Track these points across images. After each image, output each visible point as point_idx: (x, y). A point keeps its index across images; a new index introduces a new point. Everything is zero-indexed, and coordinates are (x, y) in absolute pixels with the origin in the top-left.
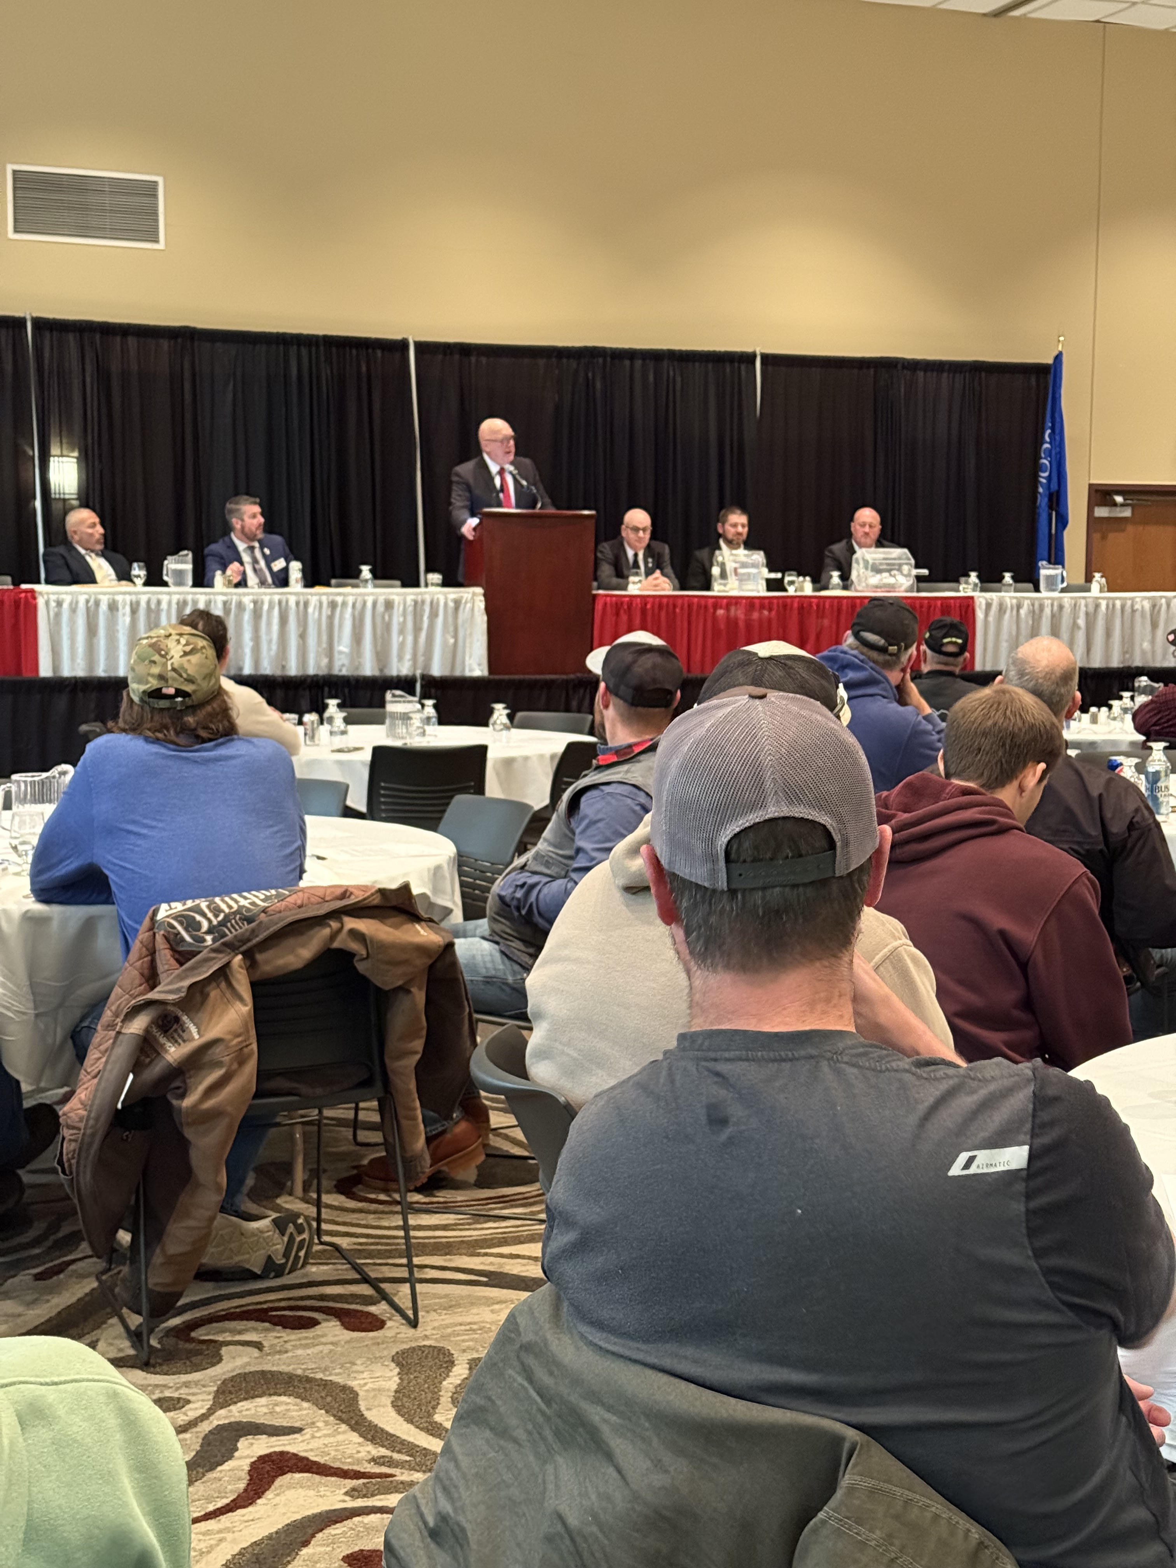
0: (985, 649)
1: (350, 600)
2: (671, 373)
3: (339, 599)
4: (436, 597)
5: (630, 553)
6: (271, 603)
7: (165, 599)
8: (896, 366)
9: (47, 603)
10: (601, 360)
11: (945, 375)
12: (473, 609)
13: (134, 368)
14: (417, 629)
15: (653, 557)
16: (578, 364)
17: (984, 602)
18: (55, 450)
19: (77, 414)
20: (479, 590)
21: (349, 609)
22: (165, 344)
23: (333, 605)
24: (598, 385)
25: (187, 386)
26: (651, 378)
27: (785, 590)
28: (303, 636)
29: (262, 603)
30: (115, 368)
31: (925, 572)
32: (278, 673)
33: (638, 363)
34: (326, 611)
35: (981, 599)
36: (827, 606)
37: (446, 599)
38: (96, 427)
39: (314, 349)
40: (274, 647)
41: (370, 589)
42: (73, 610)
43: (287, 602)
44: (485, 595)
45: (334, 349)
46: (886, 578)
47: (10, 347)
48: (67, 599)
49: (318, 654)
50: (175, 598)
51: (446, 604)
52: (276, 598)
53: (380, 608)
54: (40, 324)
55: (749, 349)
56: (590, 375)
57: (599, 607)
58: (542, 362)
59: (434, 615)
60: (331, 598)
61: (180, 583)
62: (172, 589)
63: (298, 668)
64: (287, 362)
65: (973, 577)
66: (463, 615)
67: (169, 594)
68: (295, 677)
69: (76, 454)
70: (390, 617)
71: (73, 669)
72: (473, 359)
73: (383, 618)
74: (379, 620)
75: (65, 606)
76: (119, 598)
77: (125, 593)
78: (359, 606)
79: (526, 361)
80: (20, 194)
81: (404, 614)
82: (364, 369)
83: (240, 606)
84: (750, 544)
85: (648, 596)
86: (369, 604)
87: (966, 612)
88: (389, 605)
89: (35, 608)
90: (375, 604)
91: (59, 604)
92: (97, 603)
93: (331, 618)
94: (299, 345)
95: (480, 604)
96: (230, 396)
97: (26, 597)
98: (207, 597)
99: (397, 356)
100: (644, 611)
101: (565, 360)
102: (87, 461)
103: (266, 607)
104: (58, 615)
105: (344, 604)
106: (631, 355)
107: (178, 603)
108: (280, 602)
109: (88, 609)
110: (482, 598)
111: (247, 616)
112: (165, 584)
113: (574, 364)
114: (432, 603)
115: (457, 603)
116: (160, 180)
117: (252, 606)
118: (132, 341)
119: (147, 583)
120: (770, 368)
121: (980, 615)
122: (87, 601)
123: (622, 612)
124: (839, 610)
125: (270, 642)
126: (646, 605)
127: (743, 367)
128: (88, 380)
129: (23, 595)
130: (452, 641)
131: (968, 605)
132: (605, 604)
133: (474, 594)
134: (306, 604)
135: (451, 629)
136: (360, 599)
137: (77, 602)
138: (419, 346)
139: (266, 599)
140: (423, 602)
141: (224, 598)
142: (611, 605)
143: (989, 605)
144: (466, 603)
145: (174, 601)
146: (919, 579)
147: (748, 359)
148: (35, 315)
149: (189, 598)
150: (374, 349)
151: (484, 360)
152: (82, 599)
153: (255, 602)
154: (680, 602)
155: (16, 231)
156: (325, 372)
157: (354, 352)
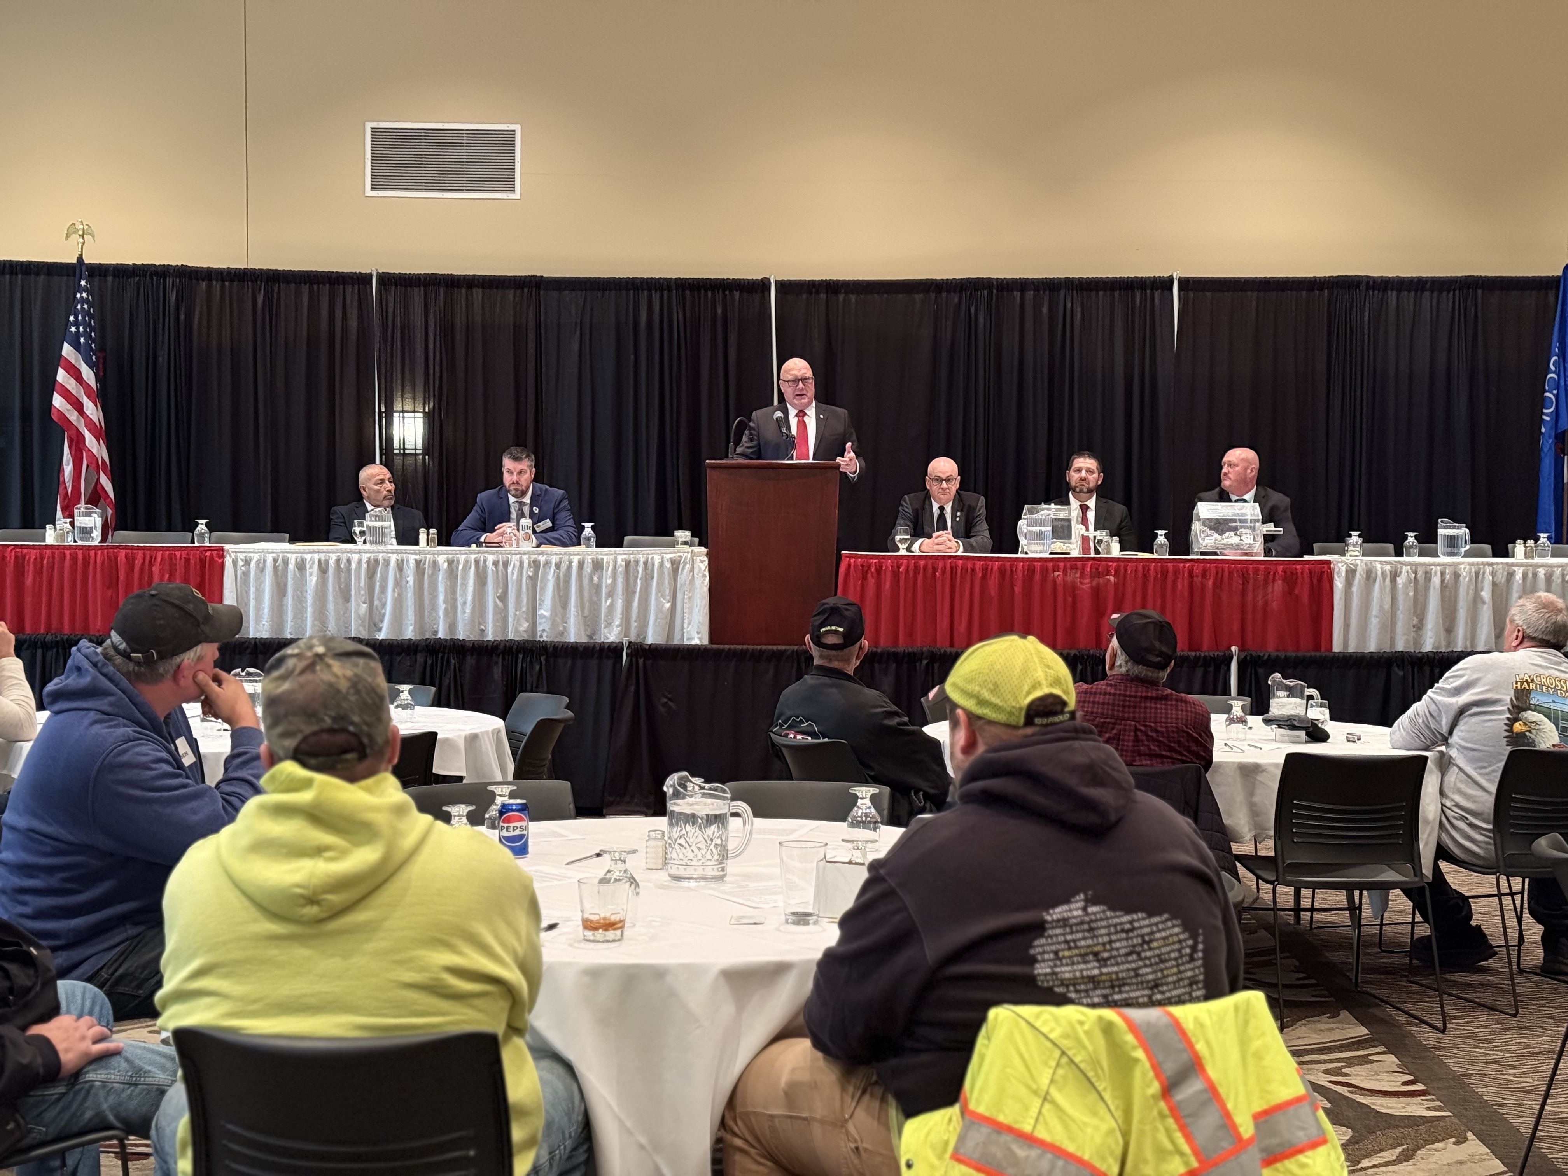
0: (1347, 625)
1: (554, 559)
2: (1069, 305)
3: (542, 559)
4: (650, 556)
5: (935, 507)
8: (1358, 287)
9: (235, 563)
10: (986, 292)
11: (1427, 294)
12: (692, 570)
13: (478, 319)
14: (629, 592)
15: (961, 511)
16: (960, 298)
17: (1344, 569)
20: (703, 550)
22: (511, 294)
23: (536, 564)
24: (981, 320)
25: (533, 337)
26: (1045, 310)
28: (505, 598)
29: (458, 561)
30: (460, 321)
32: (473, 637)
33: (1030, 294)
35: (1340, 564)
37: (662, 558)
39: (665, 293)
42: (261, 569)
44: (708, 554)
45: (688, 292)
46: (1228, 539)
47: (355, 304)
48: (255, 557)
51: (662, 564)
53: (588, 568)
54: (386, 280)
55: (1167, 274)
56: (973, 310)
58: (918, 297)
59: (648, 577)
64: (637, 308)
67: (359, 552)
69: (420, 409)
70: (600, 578)
71: (257, 631)
72: (841, 297)
73: (591, 579)
74: (586, 582)
75: (253, 565)
76: (308, 557)
78: (564, 567)
80: (381, 150)
81: (615, 575)
82: (719, 311)
83: (435, 565)
86: (575, 564)
87: (1320, 580)
88: (597, 567)
89: (222, 566)
90: (581, 564)
91: (247, 562)
92: (286, 562)
93: (533, 579)
94: (650, 290)
95: (705, 565)
96: (576, 346)
97: (212, 555)
99: (757, 297)
100: (896, 574)
103: (461, 567)
104: (246, 574)
105: (547, 563)
106: (1022, 285)
107: (368, 562)
108: (477, 562)
109: (275, 568)
110: (706, 559)
111: (441, 577)
113: (954, 297)
114: (646, 563)
115: (676, 563)
116: (517, 128)
117: (446, 565)
118: (477, 293)
120: (1192, 294)
121: (1339, 584)
122: (275, 561)
123: (869, 575)
124: (1145, 576)
125: (465, 603)
127: (1157, 294)
129: (208, 554)
130: (668, 605)
131: (1324, 572)
133: (698, 554)
134: (506, 564)
135: (668, 593)
136: (565, 558)
137: (265, 561)
138: (781, 285)
139: (462, 558)
140: (637, 562)
141: (417, 557)
144: (685, 563)
145: (364, 560)
147: (1164, 284)
148: (380, 271)
150: (731, 291)
151: (853, 297)
152: (269, 557)
153: (450, 562)
155: (372, 189)
156: (677, 316)
157: (709, 294)
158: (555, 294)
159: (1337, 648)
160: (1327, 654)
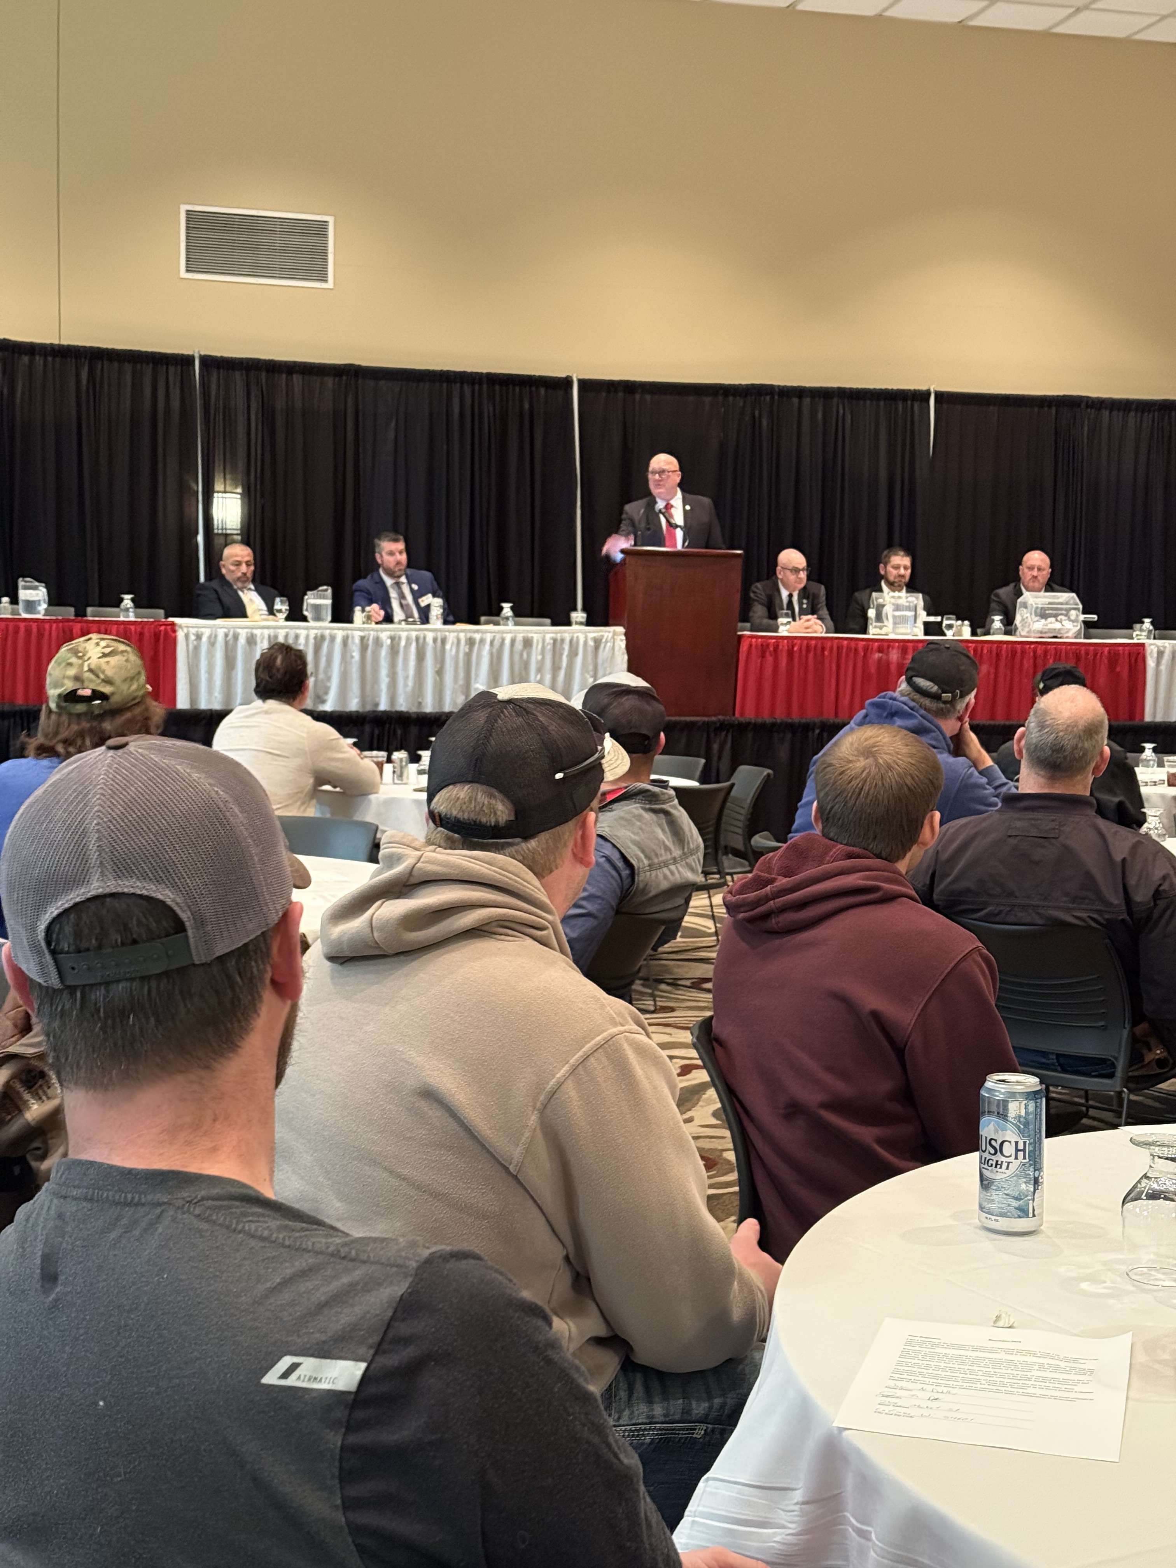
0: (1156, 699)
1: (488, 637)
2: (841, 412)
3: (477, 636)
4: (575, 635)
5: (785, 594)
6: (408, 639)
7: (303, 633)
8: (1079, 405)
9: (187, 636)
10: (768, 398)
11: (1132, 414)
12: (613, 648)
13: (298, 405)
14: (555, 669)
15: (807, 598)
16: (745, 402)
17: (1155, 650)
18: (218, 486)
19: (241, 452)
20: (620, 630)
21: (487, 647)
22: (330, 382)
23: (471, 642)
24: (765, 422)
25: (350, 425)
26: (820, 415)
27: (944, 635)
28: (440, 673)
29: (400, 638)
30: (280, 404)
31: (1094, 617)
32: (414, 709)
33: (807, 401)
34: (464, 648)
35: (1153, 646)
36: (985, 651)
37: (586, 637)
38: (259, 464)
39: (477, 387)
40: (410, 683)
41: (510, 626)
42: (212, 643)
43: (425, 638)
44: (626, 634)
45: (497, 387)
46: (1052, 624)
47: (178, 384)
48: (207, 633)
49: (454, 692)
50: (313, 633)
51: (586, 642)
52: (414, 634)
53: (519, 646)
54: (208, 362)
55: (923, 387)
56: (757, 413)
57: (744, 648)
58: (707, 400)
59: (573, 654)
60: (469, 635)
61: (318, 618)
62: (312, 623)
63: (433, 705)
64: (449, 398)
65: (1147, 623)
66: (604, 654)
67: (307, 628)
68: (430, 713)
69: (239, 490)
70: (529, 655)
71: (209, 701)
72: (638, 397)
73: (521, 655)
74: (517, 658)
75: (204, 639)
76: (258, 632)
77: (263, 628)
78: (497, 643)
79: (691, 398)
80: (194, 233)
81: (543, 653)
82: (527, 406)
83: (378, 642)
84: (912, 586)
85: (796, 638)
86: (508, 642)
87: (1136, 660)
88: (528, 643)
89: (174, 642)
90: (513, 642)
91: (199, 637)
92: (236, 637)
93: (468, 655)
94: (462, 383)
95: (621, 643)
96: (391, 435)
97: (165, 629)
98: (345, 633)
99: (560, 393)
100: (790, 653)
101: (731, 398)
102: (250, 497)
103: (403, 643)
104: (197, 648)
105: (482, 641)
106: (800, 392)
107: (315, 638)
108: (417, 639)
109: (226, 643)
110: (624, 638)
111: (384, 652)
112: (304, 619)
113: (740, 402)
114: (571, 641)
115: (598, 642)
116: (330, 219)
117: (389, 641)
118: (297, 379)
119: (288, 619)
120: (945, 406)
121: (1151, 663)
122: (226, 635)
123: (768, 654)
124: (998, 655)
125: (407, 677)
126: (793, 647)
127: (916, 405)
128: (253, 417)
129: (162, 628)
131: (1137, 653)
132: (751, 645)
133: (615, 633)
134: (444, 641)
135: (591, 667)
136: (498, 636)
137: (216, 636)
138: (583, 383)
139: (404, 635)
140: (563, 640)
141: (362, 634)
142: (756, 646)
143: (1161, 653)
144: (606, 642)
145: (312, 636)
146: (1087, 624)
147: (922, 397)
148: (203, 353)
149: (327, 633)
150: (537, 387)
151: (648, 397)
152: (221, 633)
153: (392, 638)
154: (829, 644)
155: (188, 271)
156: (488, 409)
157: (517, 389)
158: (372, 383)
159: (1148, 718)
160: (1140, 723)
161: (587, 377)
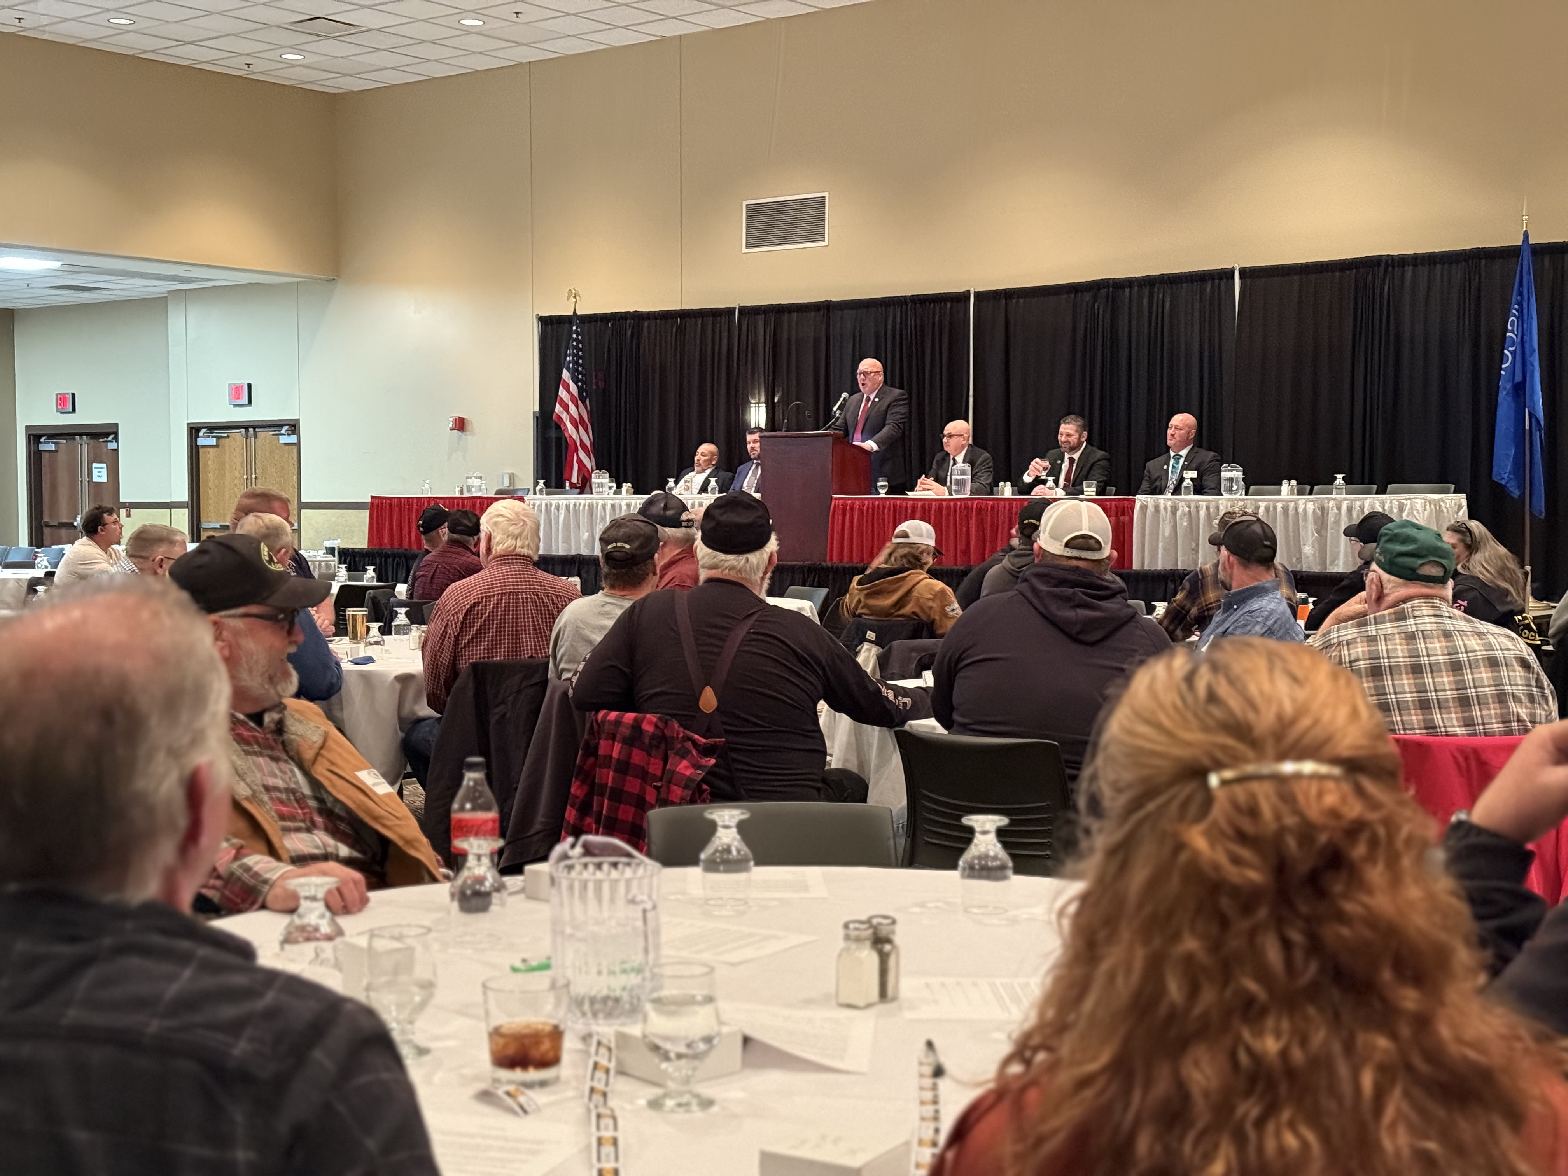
0: (1138, 552)
2: (1162, 295)
10: (1105, 291)
13: (795, 335)
16: (1089, 296)
17: (1138, 504)
22: (812, 315)
26: (1145, 303)
30: (783, 337)
39: (904, 307)
45: (918, 306)
54: (743, 310)
58: (1063, 297)
64: (886, 318)
69: (764, 401)
80: (751, 219)
82: (938, 318)
94: (895, 305)
99: (962, 305)
101: (1080, 294)
113: (1085, 297)
116: (828, 195)
118: (794, 316)
120: (1249, 281)
121: (1135, 515)
127: (1223, 283)
138: (978, 295)
147: (1227, 275)
148: (741, 305)
150: (946, 301)
155: (747, 247)
156: (911, 322)
157: (932, 305)
158: (839, 313)
159: (1134, 568)
160: (1129, 571)
161: (981, 289)
